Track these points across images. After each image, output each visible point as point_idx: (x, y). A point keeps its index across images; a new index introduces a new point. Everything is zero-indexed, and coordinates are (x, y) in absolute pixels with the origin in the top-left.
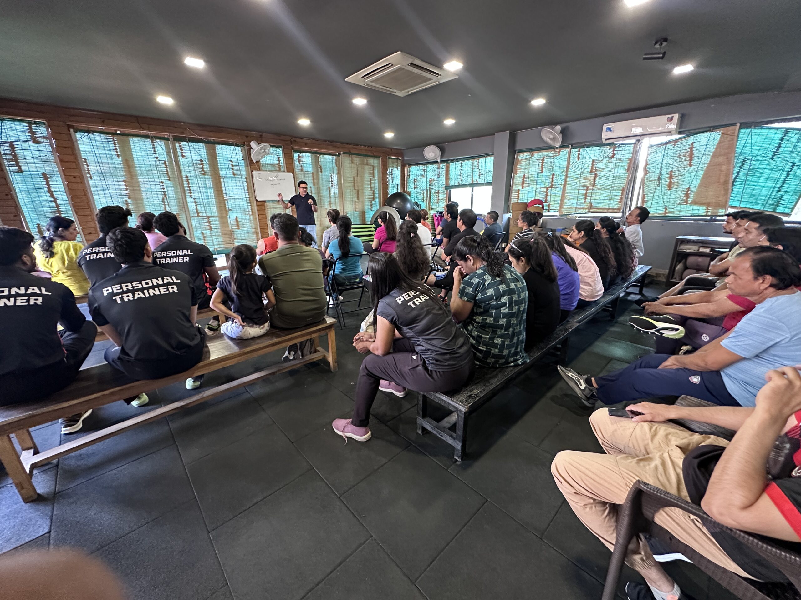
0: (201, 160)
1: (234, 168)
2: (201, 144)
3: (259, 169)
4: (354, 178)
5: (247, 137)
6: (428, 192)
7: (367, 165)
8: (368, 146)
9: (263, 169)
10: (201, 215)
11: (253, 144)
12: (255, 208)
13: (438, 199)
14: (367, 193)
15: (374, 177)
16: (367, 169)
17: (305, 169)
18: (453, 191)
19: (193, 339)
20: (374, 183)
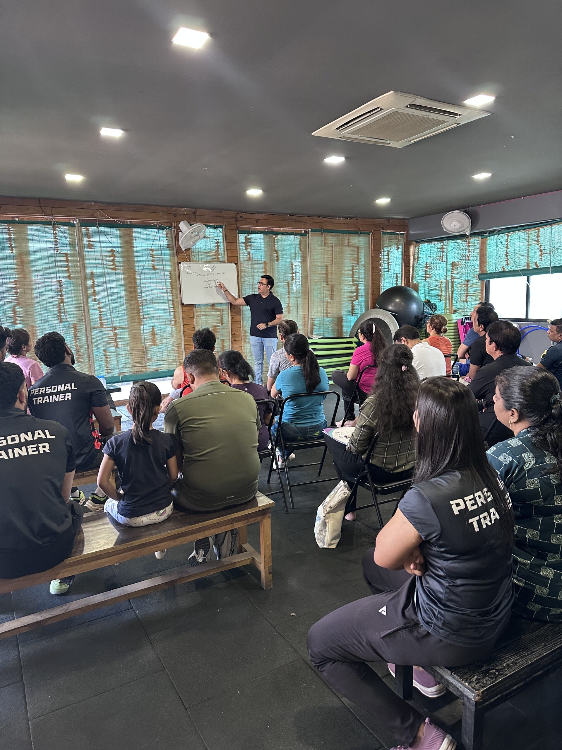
0: (113, 251)
1: (155, 259)
2: (114, 229)
3: (188, 259)
4: (327, 267)
5: (175, 215)
6: (450, 283)
7: (349, 246)
8: (351, 218)
9: (195, 259)
10: (105, 325)
11: (183, 226)
12: (180, 315)
13: (467, 296)
14: (347, 289)
15: (358, 264)
16: (348, 253)
17: (254, 257)
18: (493, 282)
19: (63, 522)
20: (358, 273)
